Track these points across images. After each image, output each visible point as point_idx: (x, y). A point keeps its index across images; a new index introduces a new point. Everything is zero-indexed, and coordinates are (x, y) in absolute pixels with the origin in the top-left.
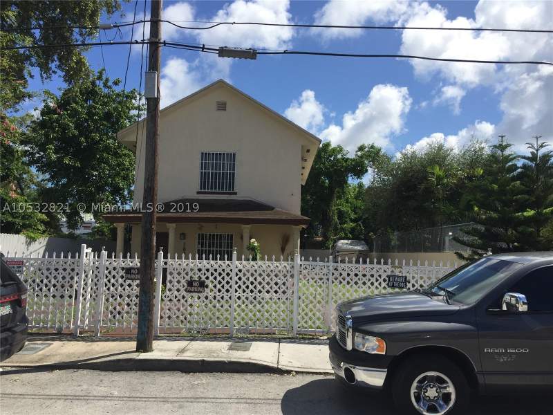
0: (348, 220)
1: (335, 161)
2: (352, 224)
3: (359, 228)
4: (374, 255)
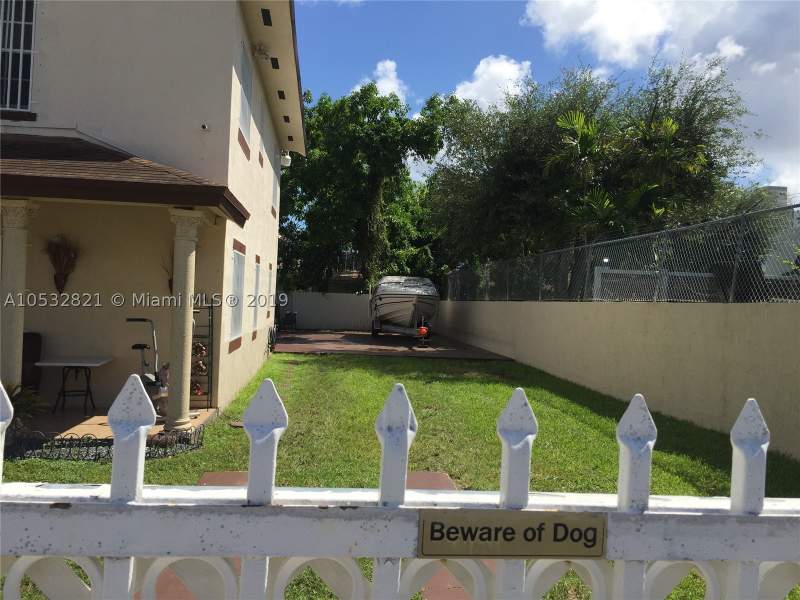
0: (406, 242)
1: (384, 122)
2: (413, 250)
3: (424, 256)
4: (448, 305)
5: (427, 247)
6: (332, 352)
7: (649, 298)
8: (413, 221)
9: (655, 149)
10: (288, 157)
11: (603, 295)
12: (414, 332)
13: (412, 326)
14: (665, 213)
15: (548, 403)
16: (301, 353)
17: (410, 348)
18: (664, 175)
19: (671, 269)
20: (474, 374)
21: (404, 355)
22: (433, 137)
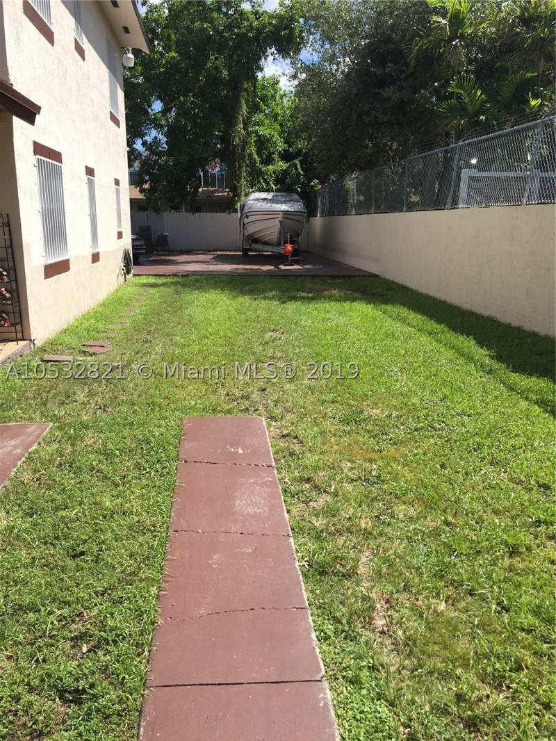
0: (275, 156)
1: (237, 16)
2: (283, 165)
3: (294, 171)
4: (318, 221)
5: (297, 161)
6: (194, 273)
7: (518, 201)
8: (281, 133)
9: (535, 29)
10: (131, 56)
11: (469, 201)
12: (281, 250)
13: (278, 245)
14: (541, 105)
15: (404, 321)
16: (163, 275)
17: (277, 267)
18: (542, 60)
19: (544, 169)
20: (335, 292)
21: (269, 275)
22: (292, 31)
